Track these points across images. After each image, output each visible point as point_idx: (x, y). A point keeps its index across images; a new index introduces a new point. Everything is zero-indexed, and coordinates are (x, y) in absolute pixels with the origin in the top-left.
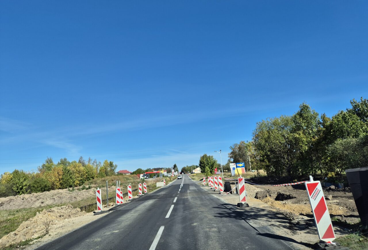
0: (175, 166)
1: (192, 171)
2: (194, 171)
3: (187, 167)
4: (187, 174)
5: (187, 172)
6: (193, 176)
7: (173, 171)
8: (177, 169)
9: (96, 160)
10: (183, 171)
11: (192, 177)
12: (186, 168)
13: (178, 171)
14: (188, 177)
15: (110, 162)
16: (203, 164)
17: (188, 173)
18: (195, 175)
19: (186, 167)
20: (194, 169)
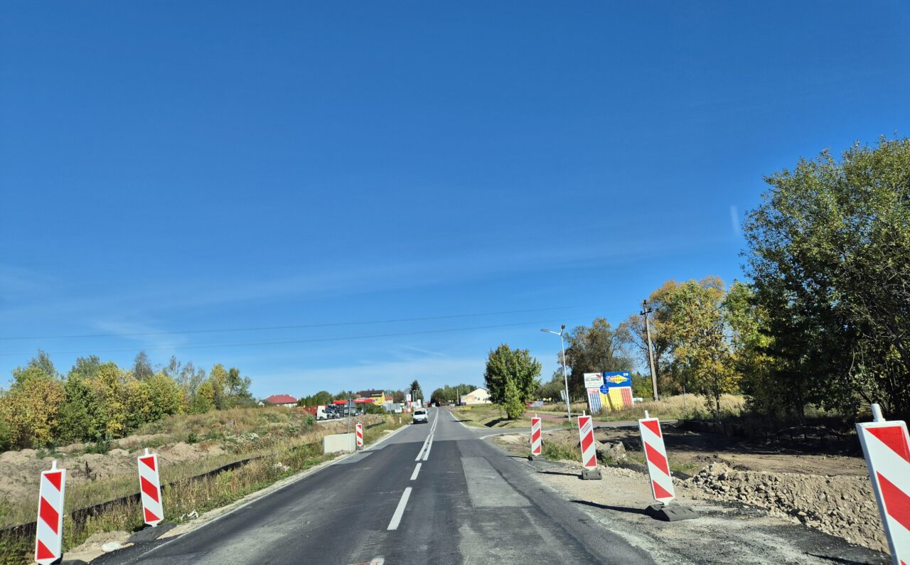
0: (415, 386)
1: (460, 399)
2: (464, 399)
3: (446, 388)
4: (446, 406)
5: (447, 401)
6: (464, 412)
7: (408, 397)
8: (421, 393)
9: (190, 364)
10: (436, 399)
11: (459, 413)
12: (443, 392)
13: (422, 399)
14: (448, 414)
15: (232, 371)
16: (499, 375)
17: (448, 405)
18: (469, 408)
19: (444, 389)
20: (465, 393)
